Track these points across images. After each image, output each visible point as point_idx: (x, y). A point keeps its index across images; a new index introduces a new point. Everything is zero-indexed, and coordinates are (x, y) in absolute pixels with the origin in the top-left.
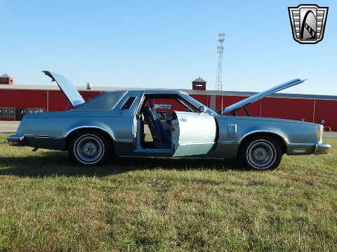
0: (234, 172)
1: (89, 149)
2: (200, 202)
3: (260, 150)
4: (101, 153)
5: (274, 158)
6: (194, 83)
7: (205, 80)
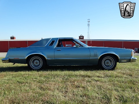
0: (98, 71)
1: (36, 63)
2: (84, 87)
3: (108, 61)
4: (41, 65)
5: (113, 64)
6: (80, 37)
7: (83, 36)
